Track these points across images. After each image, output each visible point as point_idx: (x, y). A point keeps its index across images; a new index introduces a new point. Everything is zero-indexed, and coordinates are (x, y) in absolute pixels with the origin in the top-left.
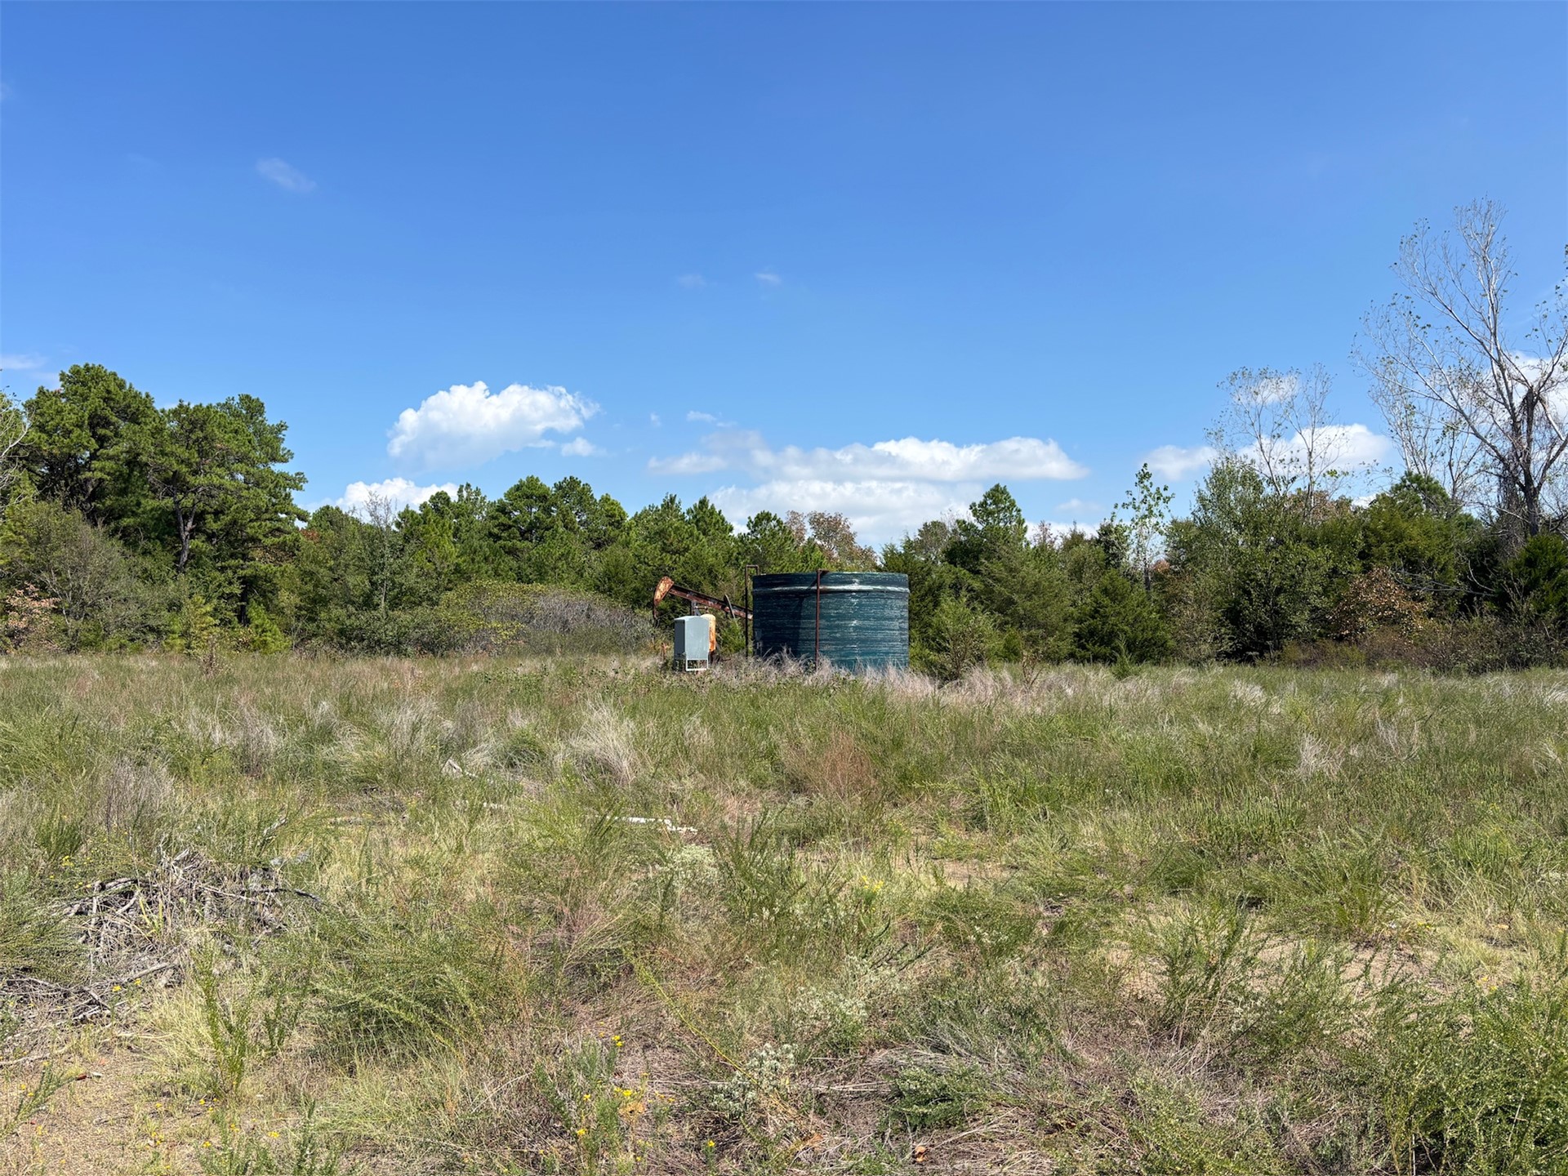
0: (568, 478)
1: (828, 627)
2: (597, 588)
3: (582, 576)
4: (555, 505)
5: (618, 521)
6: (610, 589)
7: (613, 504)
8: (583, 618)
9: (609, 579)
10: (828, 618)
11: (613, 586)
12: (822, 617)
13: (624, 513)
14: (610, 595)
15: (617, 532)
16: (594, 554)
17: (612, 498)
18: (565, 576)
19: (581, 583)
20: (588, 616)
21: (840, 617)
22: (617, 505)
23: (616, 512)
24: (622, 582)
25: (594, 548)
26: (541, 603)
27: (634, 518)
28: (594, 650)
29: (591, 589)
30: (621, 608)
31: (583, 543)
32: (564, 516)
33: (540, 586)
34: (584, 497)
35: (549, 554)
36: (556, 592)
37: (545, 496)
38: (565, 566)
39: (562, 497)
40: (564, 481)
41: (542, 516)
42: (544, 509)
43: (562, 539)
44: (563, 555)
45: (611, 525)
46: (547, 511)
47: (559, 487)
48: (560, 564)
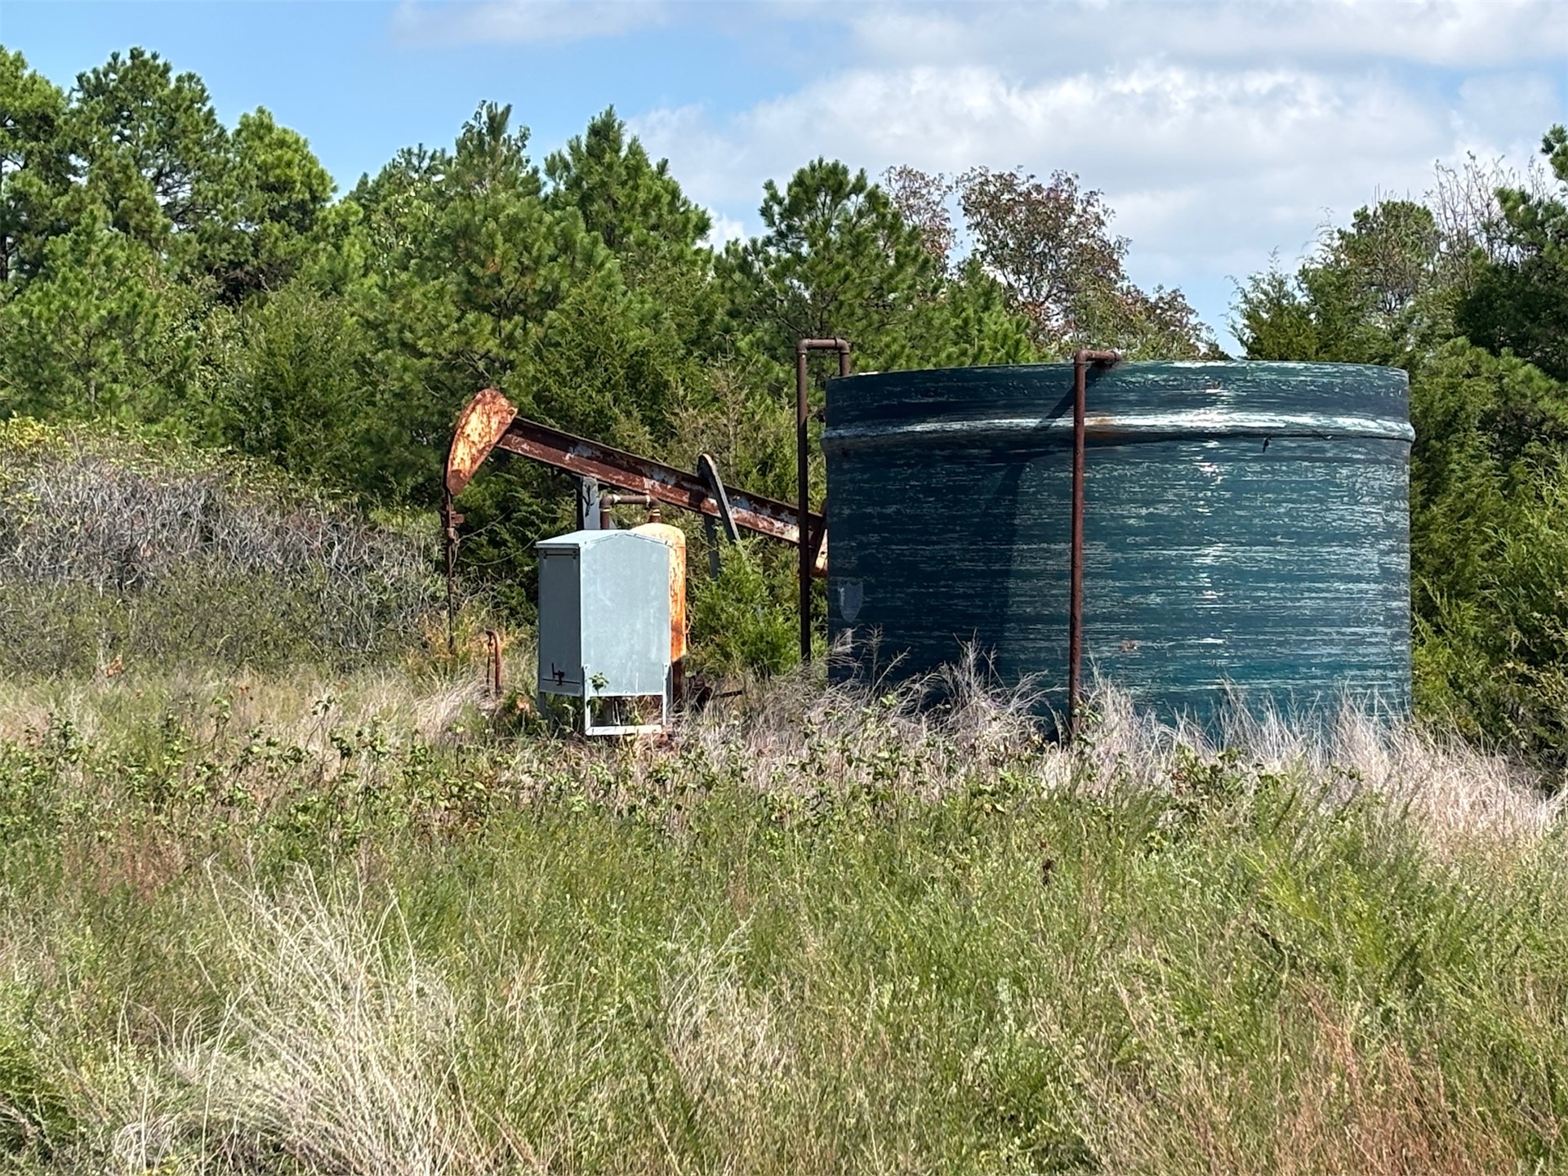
0: (125, 56)
1: (1118, 570)
2: (235, 433)
3: (181, 392)
4: (80, 146)
5: (301, 206)
6: (281, 439)
7: (282, 143)
8: (189, 540)
9: (276, 404)
10: (1116, 535)
11: (292, 428)
12: (1096, 532)
13: (322, 176)
14: (280, 461)
15: (299, 241)
16: (222, 320)
17: (278, 125)
18: (123, 391)
19: (176, 419)
20: (207, 536)
21: (1164, 532)
22: (298, 146)
23: (295, 173)
24: (320, 413)
25: (222, 298)
26: (39, 488)
27: (356, 197)
28: (235, 654)
29: (213, 439)
30: (323, 506)
31: (183, 279)
32: (115, 186)
33: (35, 429)
34: (181, 118)
35: (67, 315)
36: (93, 446)
37: (46, 120)
38: (121, 357)
39: (109, 120)
40: (112, 68)
41: (39, 187)
42: (45, 164)
43: (108, 262)
44: (112, 320)
45: (276, 216)
46: (55, 169)
47: (93, 88)
48: (102, 351)
